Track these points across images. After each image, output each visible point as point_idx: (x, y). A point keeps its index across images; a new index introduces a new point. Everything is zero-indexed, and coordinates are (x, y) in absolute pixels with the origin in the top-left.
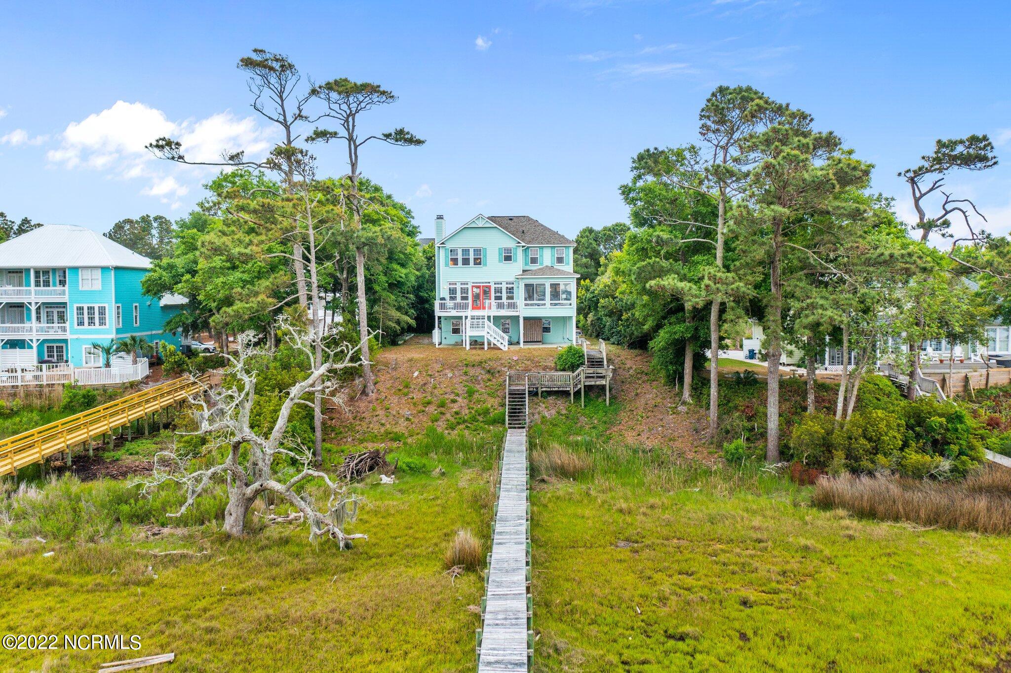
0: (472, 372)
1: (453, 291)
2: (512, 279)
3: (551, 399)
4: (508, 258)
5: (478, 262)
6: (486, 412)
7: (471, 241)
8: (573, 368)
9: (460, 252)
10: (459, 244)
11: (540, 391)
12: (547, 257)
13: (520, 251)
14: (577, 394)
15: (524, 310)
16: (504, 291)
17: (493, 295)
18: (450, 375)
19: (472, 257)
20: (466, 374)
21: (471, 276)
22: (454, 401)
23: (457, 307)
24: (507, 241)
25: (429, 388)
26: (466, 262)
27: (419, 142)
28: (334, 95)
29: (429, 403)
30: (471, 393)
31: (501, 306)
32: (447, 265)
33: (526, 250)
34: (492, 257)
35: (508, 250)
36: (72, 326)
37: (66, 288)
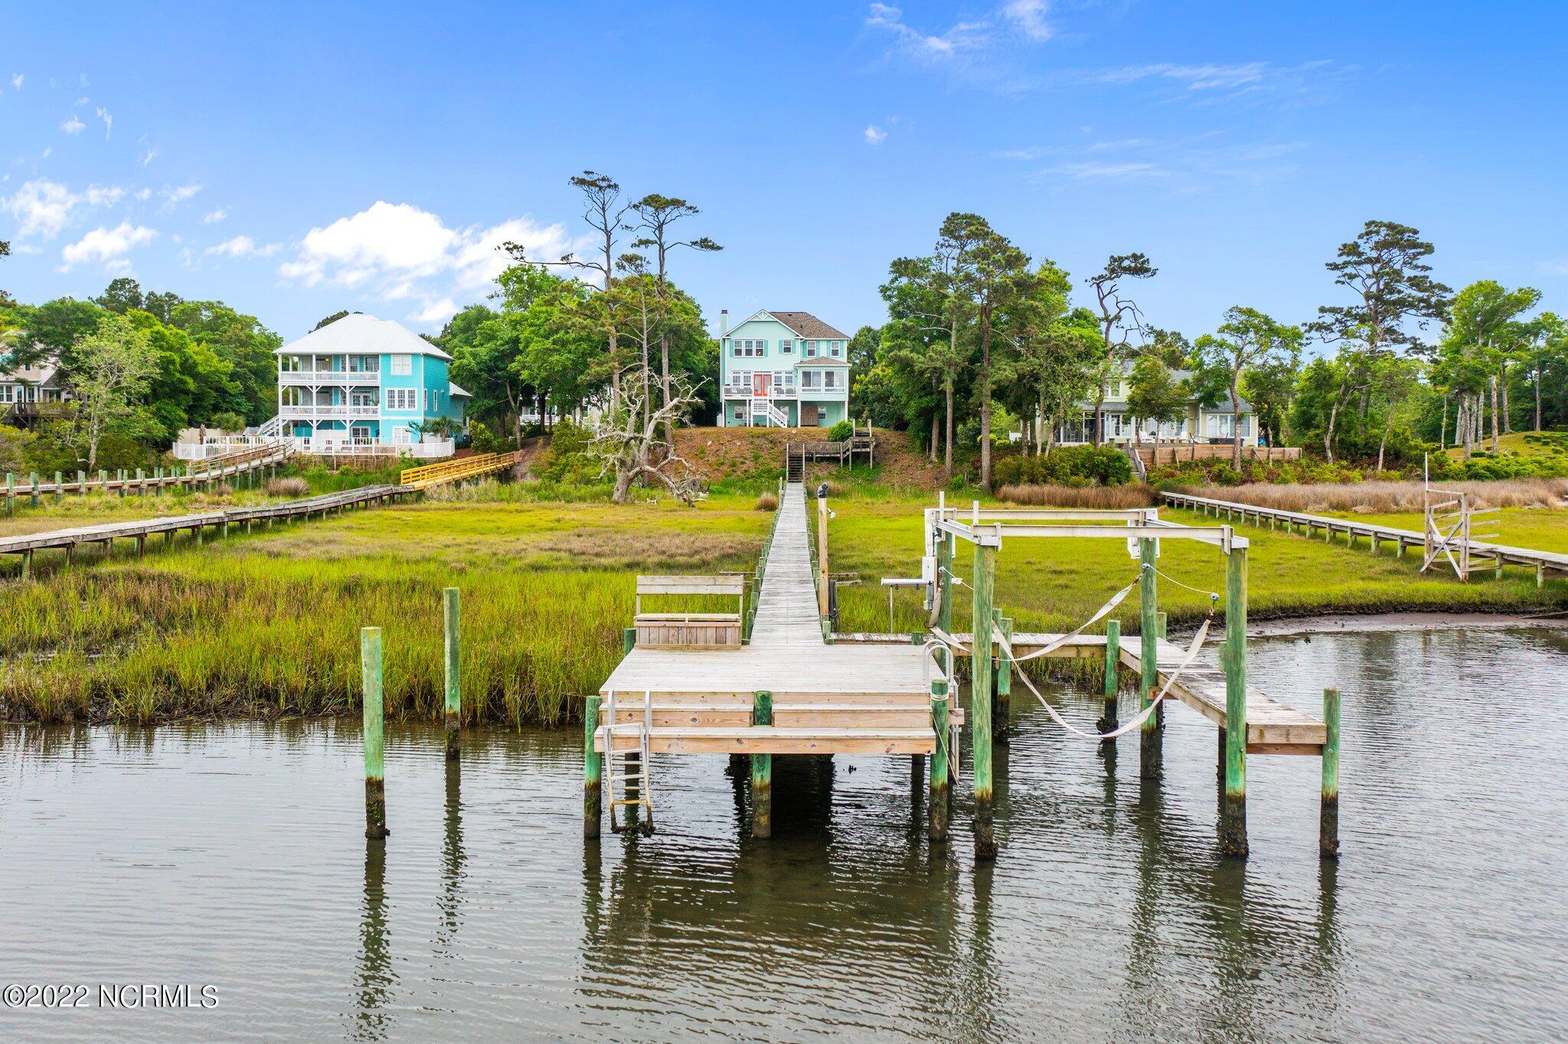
0: (757, 442)
1: (736, 380)
2: (791, 368)
3: (824, 464)
4: (787, 350)
5: (760, 352)
6: (770, 471)
7: (754, 334)
8: (843, 438)
9: (743, 344)
10: (743, 336)
11: (815, 456)
12: (823, 349)
13: (798, 344)
14: (846, 460)
15: (802, 395)
16: (783, 379)
17: (773, 383)
18: (739, 444)
19: (754, 349)
20: (752, 443)
21: (753, 365)
22: (743, 463)
23: (740, 391)
24: (787, 334)
25: (722, 453)
26: (749, 352)
27: (719, 248)
29: (722, 464)
30: (756, 458)
31: (780, 391)
32: (731, 356)
33: (804, 343)
34: (773, 348)
35: (787, 342)
36: (383, 408)
37: (379, 373)
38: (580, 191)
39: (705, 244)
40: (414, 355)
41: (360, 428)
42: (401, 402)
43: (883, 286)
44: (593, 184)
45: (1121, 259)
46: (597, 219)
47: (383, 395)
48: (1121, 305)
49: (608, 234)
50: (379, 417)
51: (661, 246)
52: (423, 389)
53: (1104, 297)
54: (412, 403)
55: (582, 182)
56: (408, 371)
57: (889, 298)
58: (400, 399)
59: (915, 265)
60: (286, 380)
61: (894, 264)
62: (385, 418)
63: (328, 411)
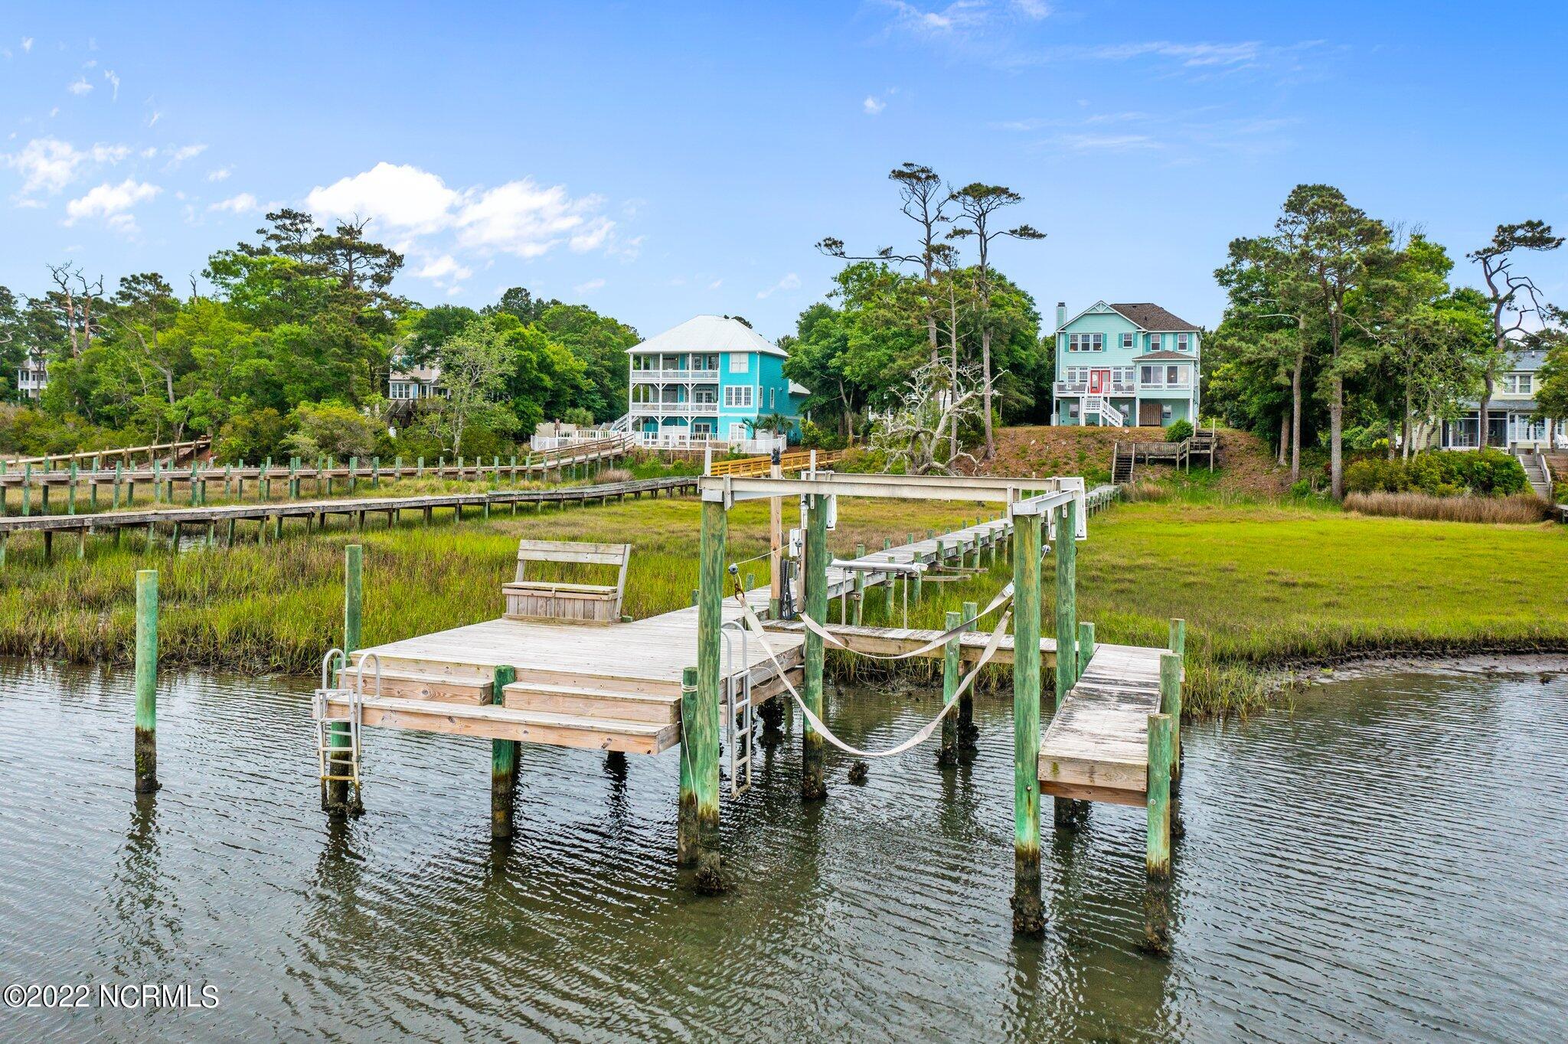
0: (1084, 441)
1: (1072, 377)
2: (1131, 363)
3: (1157, 466)
4: (1128, 344)
6: (1096, 472)
7: (1091, 327)
8: (1181, 439)
9: (1080, 338)
10: (1079, 329)
11: (1147, 458)
12: (1169, 343)
13: (1140, 338)
14: (1183, 463)
15: (1140, 392)
16: (1123, 376)
17: (1112, 379)
18: (1064, 443)
19: (1091, 342)
20: (1079, 443)
21: (1091, 360)
22: (1066, 464)
23: (1074, 388)
24: (1128, 327)
25: (1045, 453)
26: (1086, 347)
27: (1041, 236)
28: (969, 199)
29: (1044, 464)
30: (1082, 459)
31: (1118, 388)
32: (1067, 350)
33: (1147, 336)
34: (1112, 342)
35: (1128, 336)
36: (721, 405)
37: (718, 371)
38: (900, 184)
39: (1025, 232)
40: (750, 353)
41: (702, 424)
42: (738, 401)
43: (1220, 270)
44: (911, 176)
45: (1512, 229)
46: (917, 211)
47: (723, 395)
48: (1514, 283)
49: (928, 226)
50: (717, 414)
51: (982, 235)
52: (758, 387)
53: (1492, 274)
54: (748, 401)
55: (899, 175)
56: (745, 369)
57: (1228, 283)
58: (739, 396)
59: (1257, 245)
60: (637, 377)
61: (1231, 245)
62: (723, 415)
63: (675, 408)
